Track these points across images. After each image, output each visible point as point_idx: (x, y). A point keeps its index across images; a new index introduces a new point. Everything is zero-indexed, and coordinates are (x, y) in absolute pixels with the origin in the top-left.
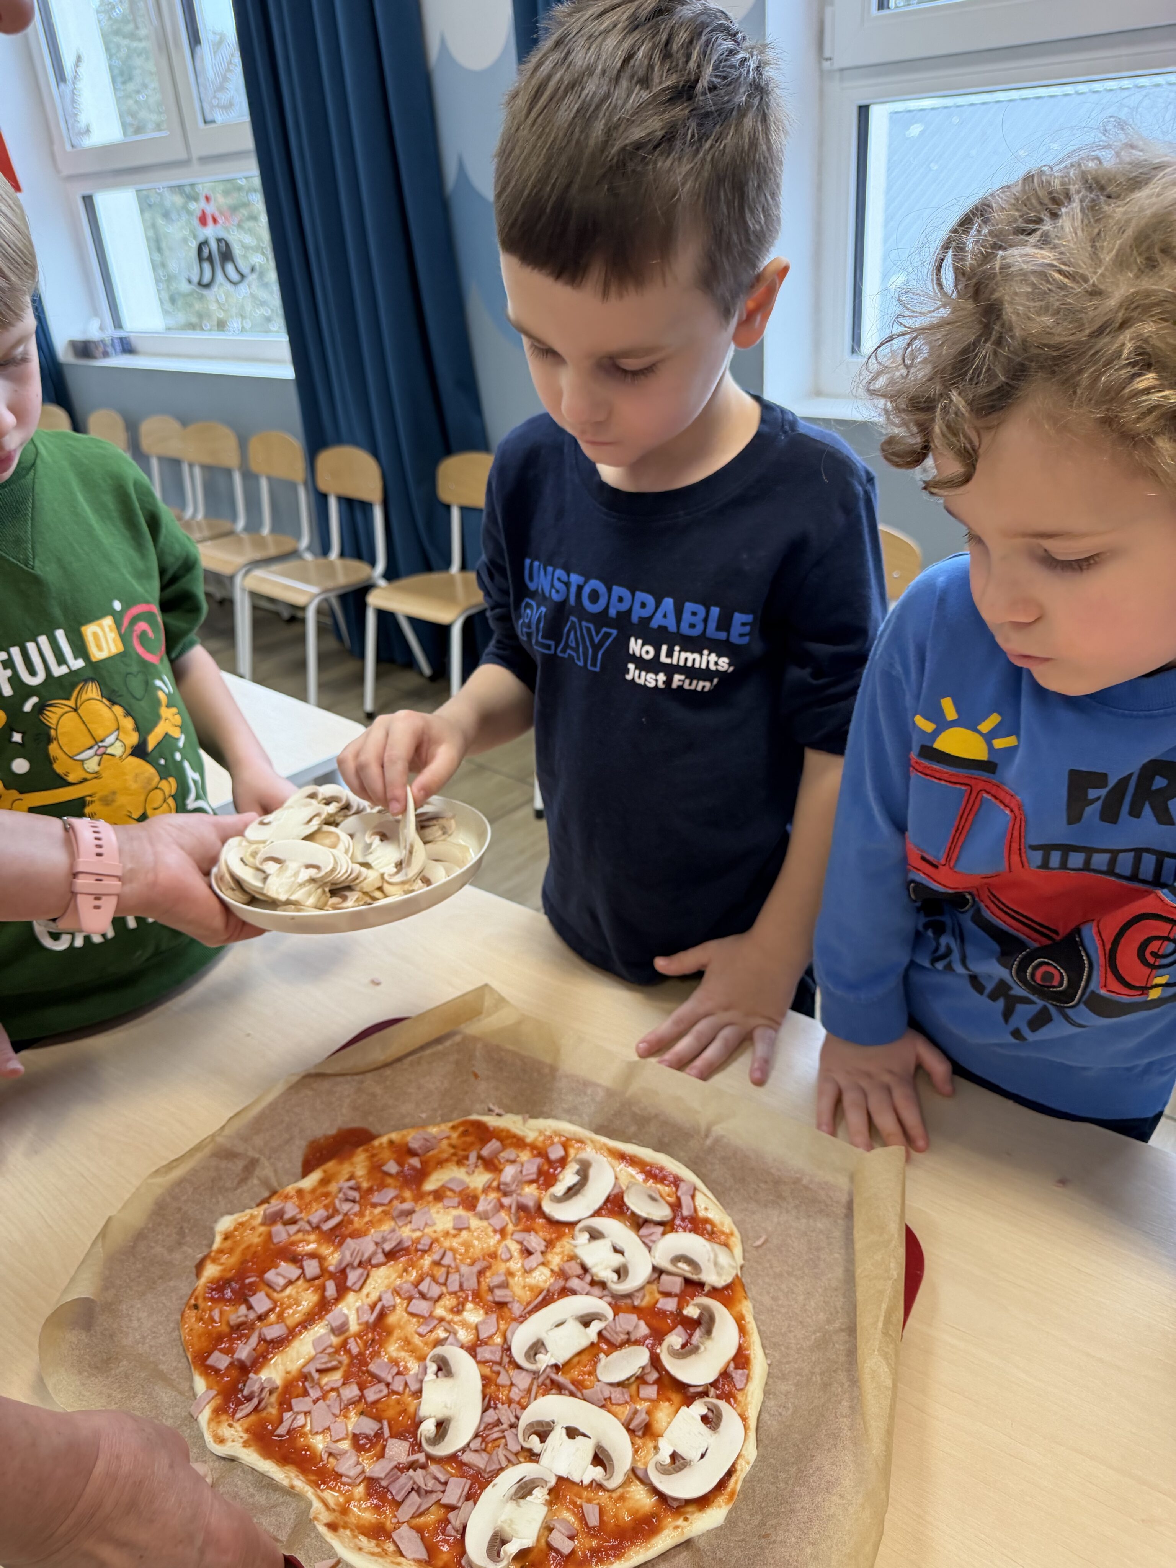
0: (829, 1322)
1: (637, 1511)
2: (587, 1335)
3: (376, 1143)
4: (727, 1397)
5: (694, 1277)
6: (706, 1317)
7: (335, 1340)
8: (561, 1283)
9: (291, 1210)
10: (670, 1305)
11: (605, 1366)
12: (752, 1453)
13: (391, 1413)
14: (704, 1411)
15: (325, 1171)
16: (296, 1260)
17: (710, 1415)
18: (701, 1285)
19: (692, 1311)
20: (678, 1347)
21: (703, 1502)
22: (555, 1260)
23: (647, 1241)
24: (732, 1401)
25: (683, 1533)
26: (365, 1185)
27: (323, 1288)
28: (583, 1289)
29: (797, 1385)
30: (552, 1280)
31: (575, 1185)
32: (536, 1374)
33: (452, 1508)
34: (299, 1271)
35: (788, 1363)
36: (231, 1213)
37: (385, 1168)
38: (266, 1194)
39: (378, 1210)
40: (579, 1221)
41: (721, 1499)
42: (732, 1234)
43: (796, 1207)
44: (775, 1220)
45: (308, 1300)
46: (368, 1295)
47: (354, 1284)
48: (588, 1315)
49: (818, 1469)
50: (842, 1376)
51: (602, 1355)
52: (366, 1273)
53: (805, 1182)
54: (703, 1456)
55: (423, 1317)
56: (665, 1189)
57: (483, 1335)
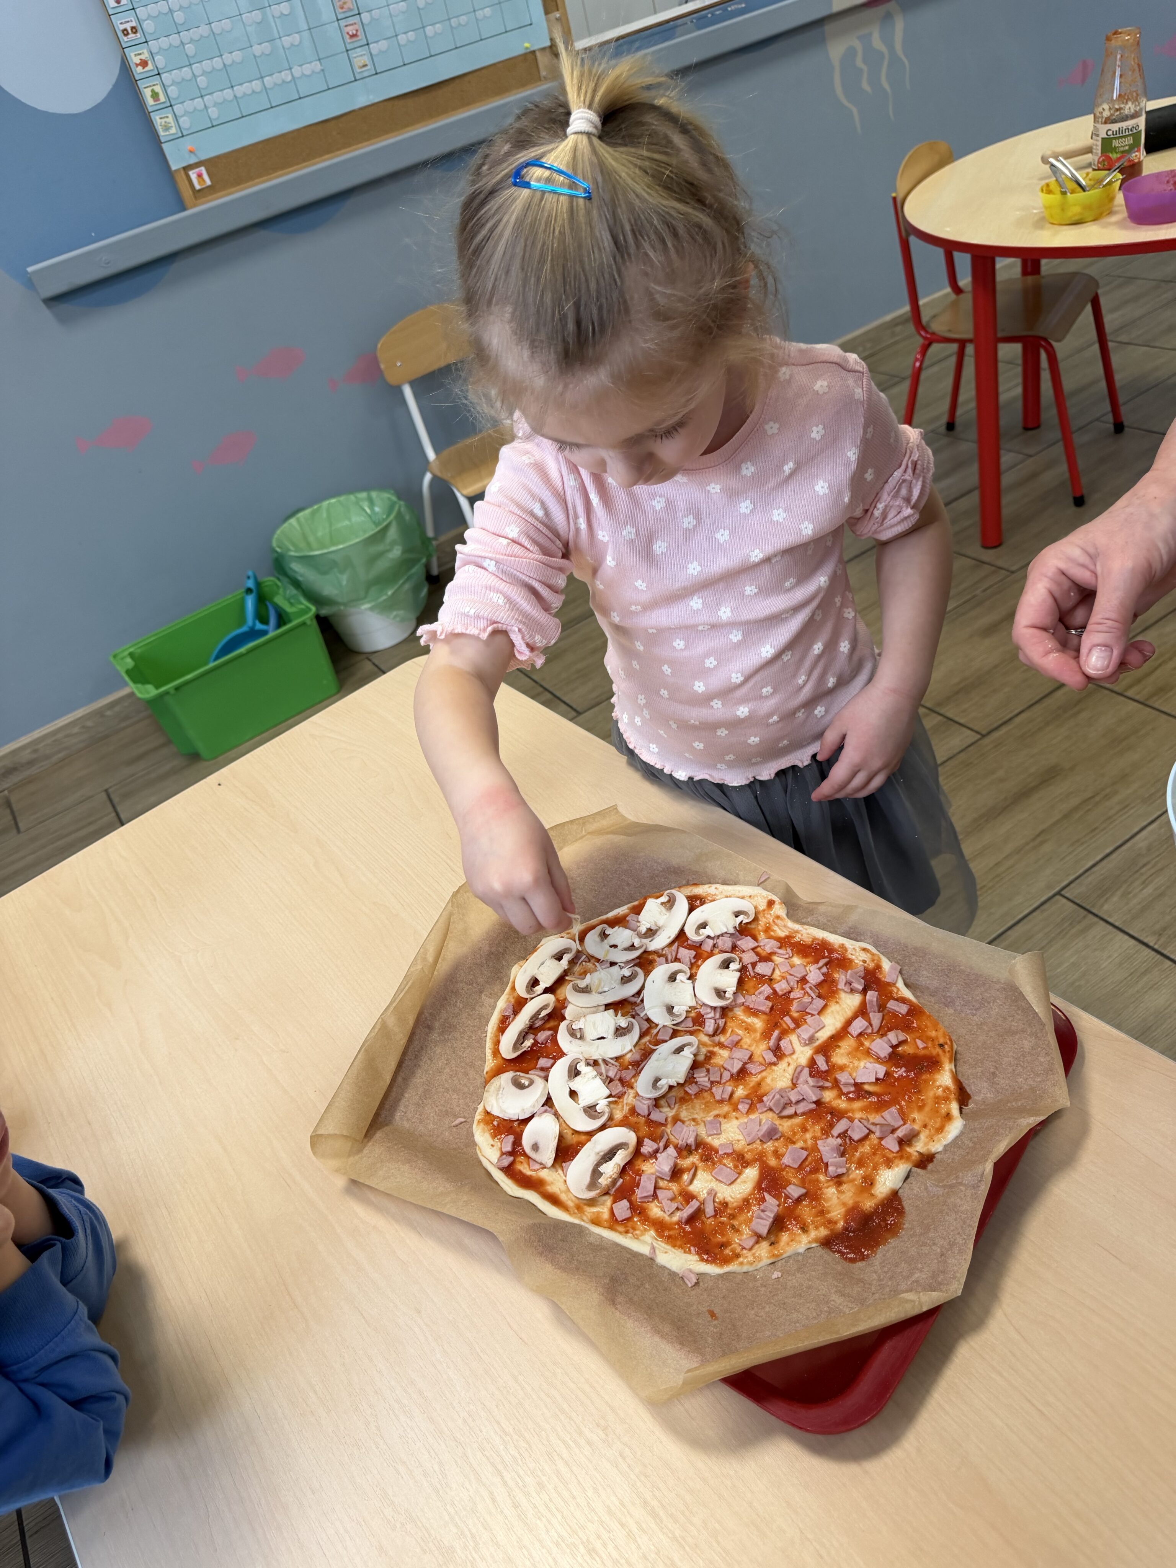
3: (823, 1232)
18: (515, 1068)
47: (802, 1071)
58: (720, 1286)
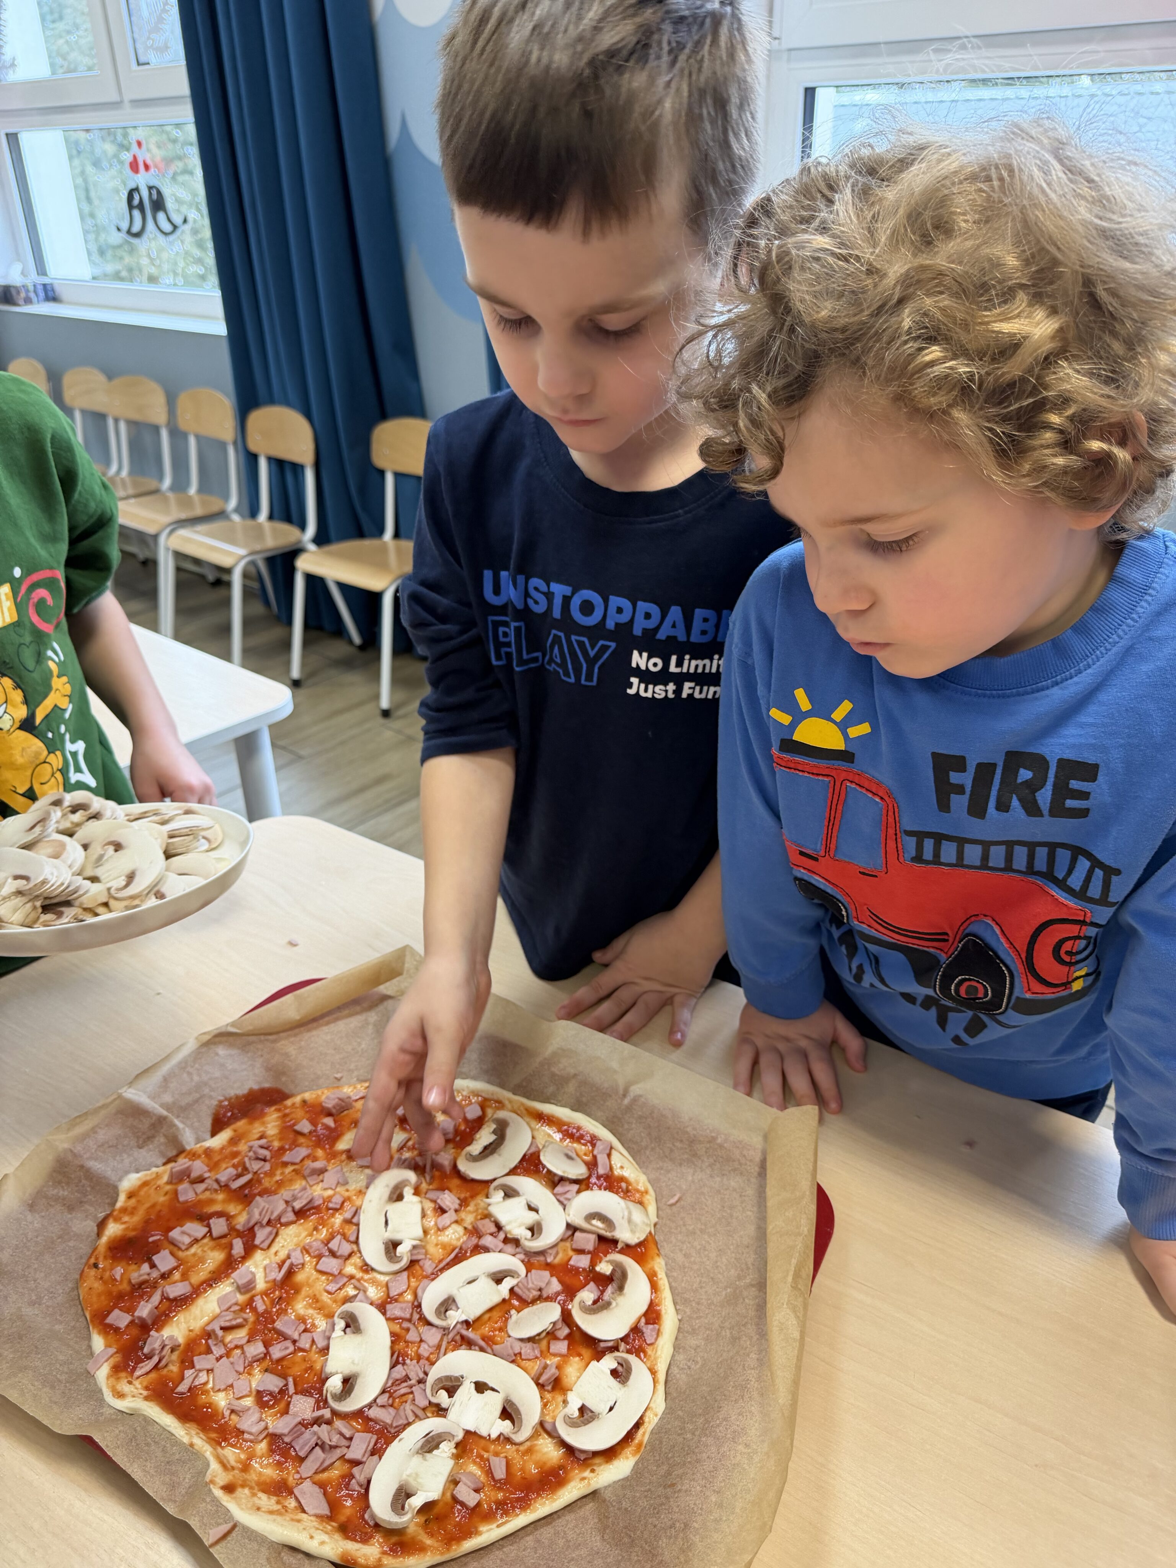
0: (739, 1278)
1: (545, 1463)
2: (498, 1291)
3: (289, 1102)
4: (638, 1352)
5: (608, 1234)
6: (618, 1274)
7: (241, 1298)
8: (474, 1240)
9: (199, 1167)
10: (583, 1262)
11: (516, 1322)
12: (660, 1405)
13: (297, 1370)
14: (614, 1365)
15: (235, 1131)
16: (204, 1218)
17: (620, 1369)
18: (615, 1242)
19: (604, 1268)
20: (589, 1302)
21: (610, 1454)
22: (469, 1219)
23: (562, 1199)
24: (642, 1355)
25: (589, 1484)
26: (276, 1144)
27: (231, 1246)
28: (496, 1246)
29: (707, 1339)
30: (465, 1238)
31: (491, 1144)
32: (445, 1330)
33: (357, 1463)
34: (206, 1230)
35: (698, 1318)
36: (137, 1171)
37: (297, 1128)
38: (174, 1153)
39: (290, 1168)
40: (495, 1180)
41: (628, 1451)
42: (646, 1192)
43: (710, 1166)
44: (690, 1178)
45: (214, 1258)
46: (276, 1253)
47: (263, 1242)
48: (500, 1272)
49: (725, 1419)
50: (751, 1330)
51: (513, 1312)
52: (275, 1231)
53: (719, 1141)
54: (611, 1409)
55: (332, 1275)
56: (582, 1149)
57: (393, 1293)
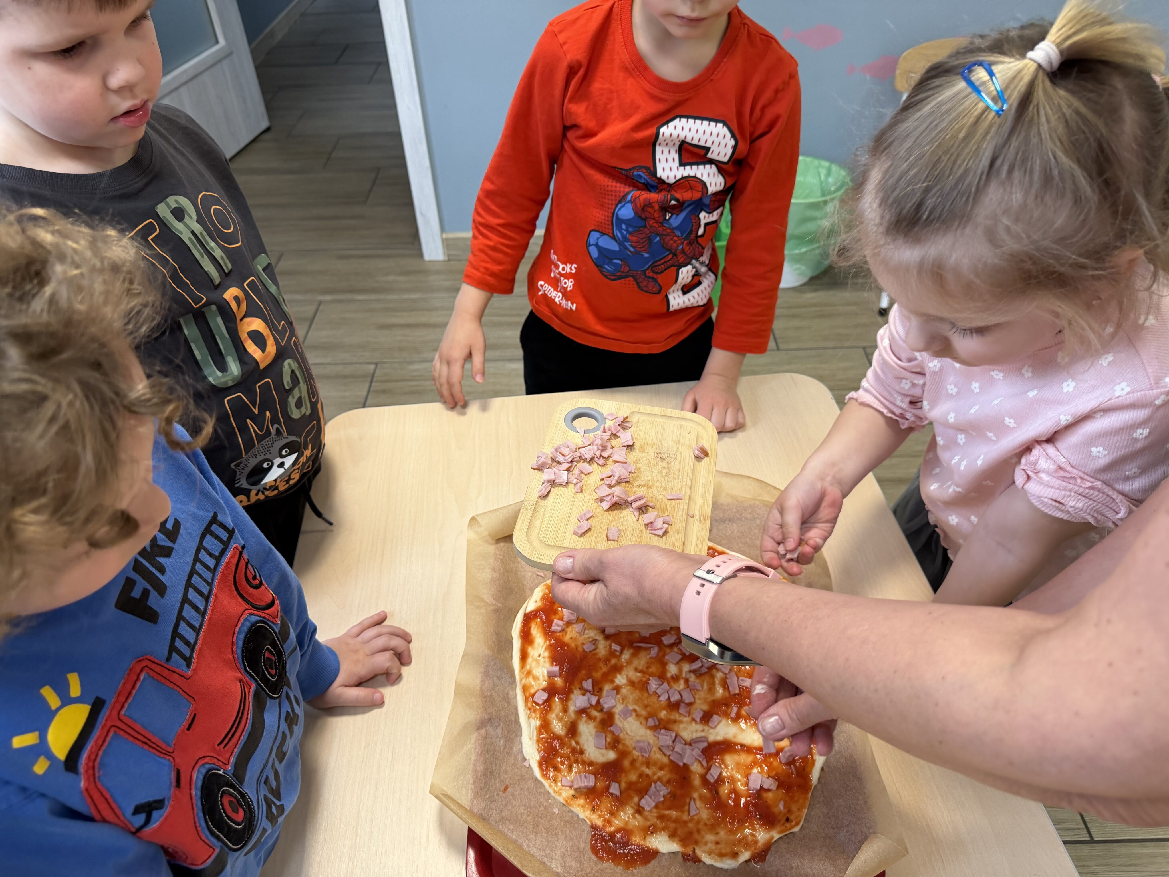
58: (529, 782)
